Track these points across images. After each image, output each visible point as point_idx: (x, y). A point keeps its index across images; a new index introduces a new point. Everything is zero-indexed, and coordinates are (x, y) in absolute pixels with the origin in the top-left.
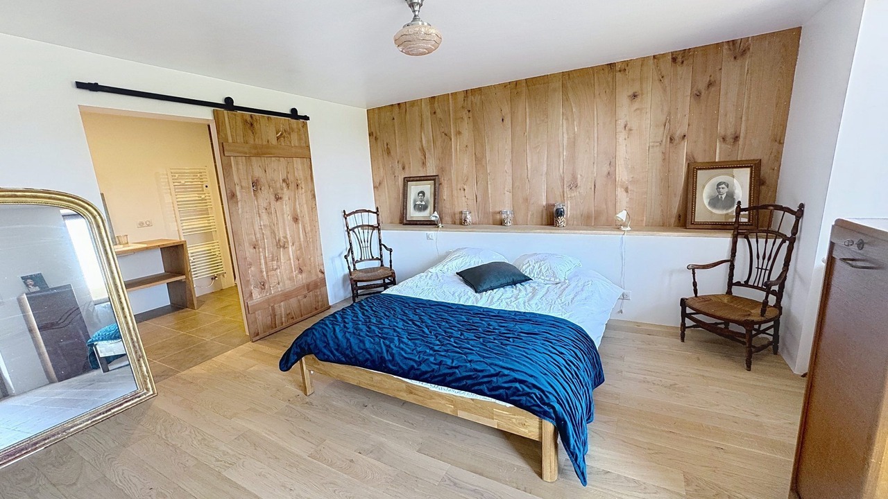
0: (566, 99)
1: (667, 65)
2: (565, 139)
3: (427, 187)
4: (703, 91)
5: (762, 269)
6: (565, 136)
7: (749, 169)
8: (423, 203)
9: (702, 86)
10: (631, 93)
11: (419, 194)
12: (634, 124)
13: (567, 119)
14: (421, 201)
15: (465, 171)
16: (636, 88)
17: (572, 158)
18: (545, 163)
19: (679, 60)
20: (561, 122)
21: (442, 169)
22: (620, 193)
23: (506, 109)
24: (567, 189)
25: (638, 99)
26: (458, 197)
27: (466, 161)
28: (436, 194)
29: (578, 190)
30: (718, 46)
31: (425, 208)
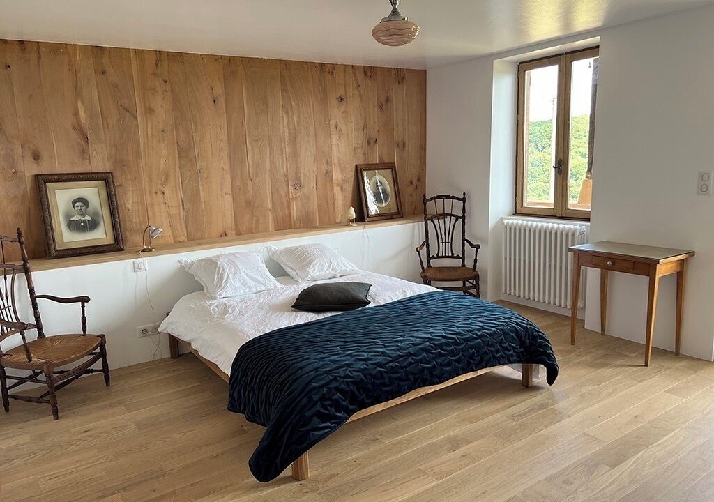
0: (284, 90)
1: (360, 76)
2: (287, 134)
3: (92, 192)
4: (384, 104)
5: (445, 242)
6: (287, 130)
7: (390, 170)
8: (88, 218)
9: (383, 99)
10: (338, 95)
11: (74, 203)
12: (342, 126)
13: (287, 112)
14: (83, 215)
15: (162, 166)
16: (342, 92)
17: (295, 154)
18: (268, 159)
19: (368, 74)
20: (281, 115)
21: (120, 163)
22: (337, 190)
23: (219, 90)
24: (292, 189)
25: (344, 102)
26: (152, 205)
27: (164, 152)
28: (112, 202)
29: (302, 190)
30: (389, 69)
31: (92, 225)
